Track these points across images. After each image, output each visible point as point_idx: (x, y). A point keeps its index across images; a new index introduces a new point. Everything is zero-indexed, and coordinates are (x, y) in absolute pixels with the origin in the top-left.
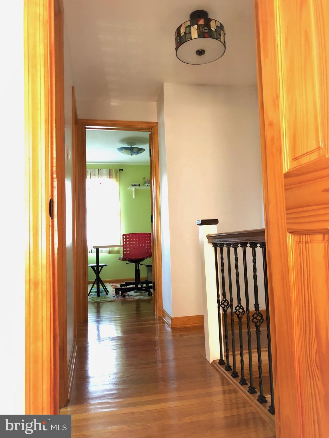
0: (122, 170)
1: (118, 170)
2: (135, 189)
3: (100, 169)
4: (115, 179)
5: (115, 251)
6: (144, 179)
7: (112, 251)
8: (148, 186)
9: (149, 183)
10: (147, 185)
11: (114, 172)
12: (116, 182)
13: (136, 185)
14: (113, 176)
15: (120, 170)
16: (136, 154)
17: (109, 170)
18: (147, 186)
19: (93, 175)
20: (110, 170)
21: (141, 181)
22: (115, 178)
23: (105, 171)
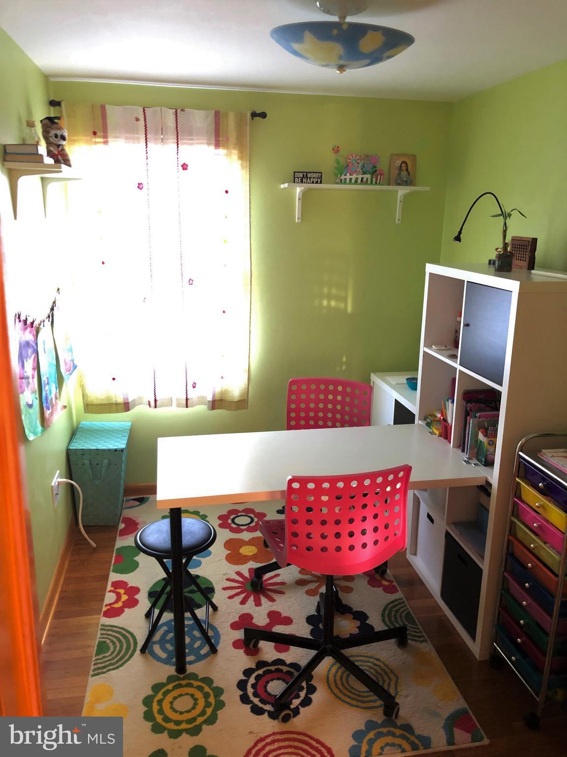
0: (263, 115)
1: (249, 115)
2: (305, 195)
3: (183, 110)
4: (235, 154)
5: (231, 402)
6: (336, 150)
7: (221, 400)
8: (353, 181)
9: (356, 172)
10: (351, 179)
11: (231, 122)
12: (240, 162)
13: (309, 175)
14: (227, 139)
15: (254, 115)
16: (367, 61)
17: (213, 112)
18: (348, 181)
19: (156, 133)
20: (217, 114)
21: (326, 162)
22: (234, 148)
23: (200, 119)
